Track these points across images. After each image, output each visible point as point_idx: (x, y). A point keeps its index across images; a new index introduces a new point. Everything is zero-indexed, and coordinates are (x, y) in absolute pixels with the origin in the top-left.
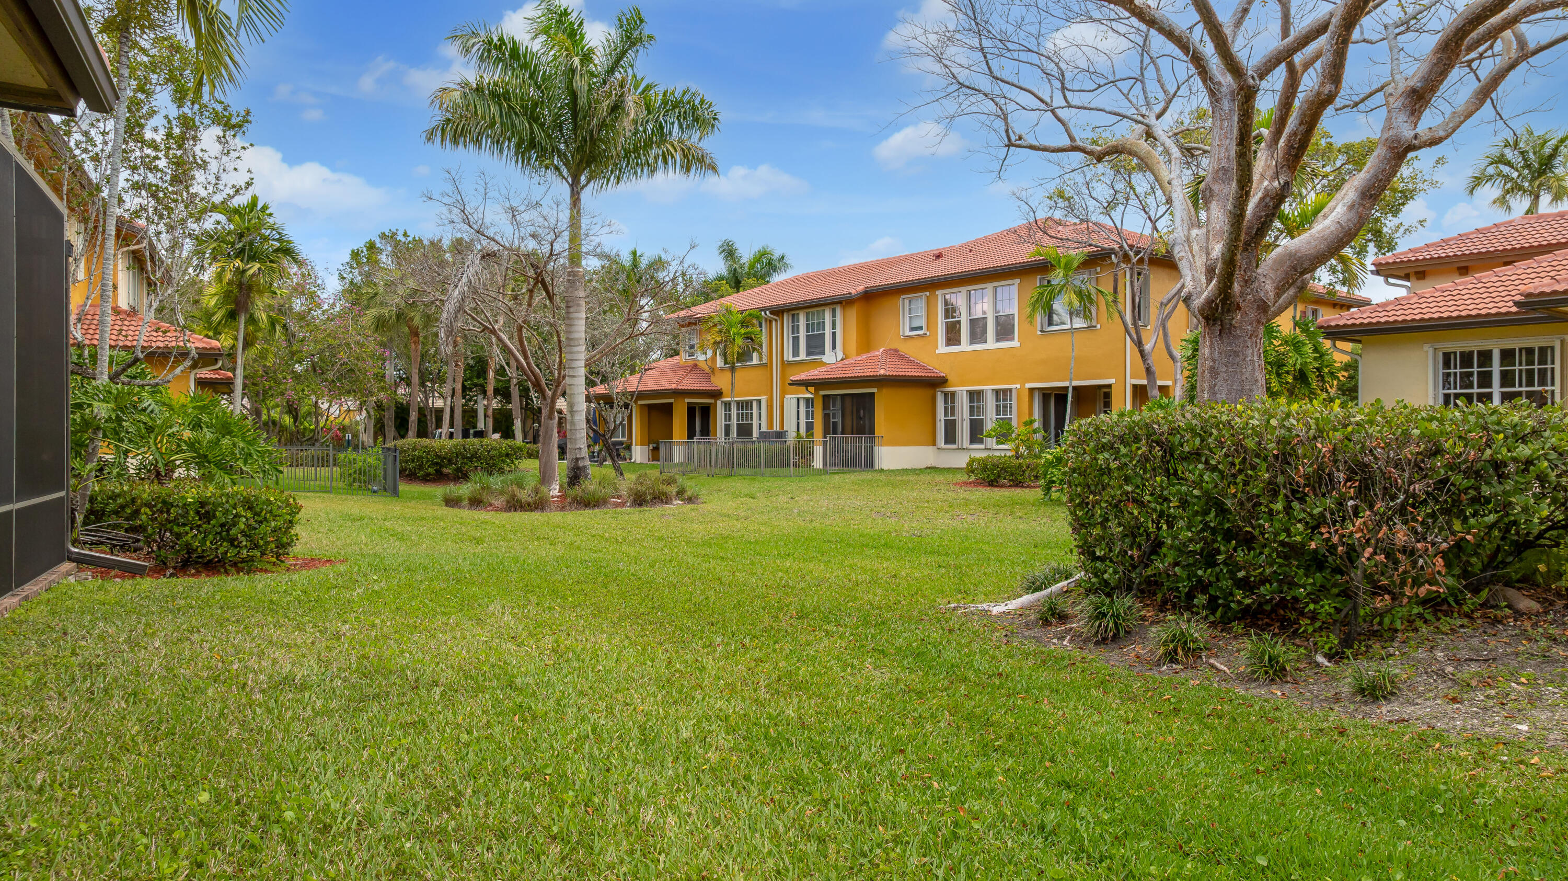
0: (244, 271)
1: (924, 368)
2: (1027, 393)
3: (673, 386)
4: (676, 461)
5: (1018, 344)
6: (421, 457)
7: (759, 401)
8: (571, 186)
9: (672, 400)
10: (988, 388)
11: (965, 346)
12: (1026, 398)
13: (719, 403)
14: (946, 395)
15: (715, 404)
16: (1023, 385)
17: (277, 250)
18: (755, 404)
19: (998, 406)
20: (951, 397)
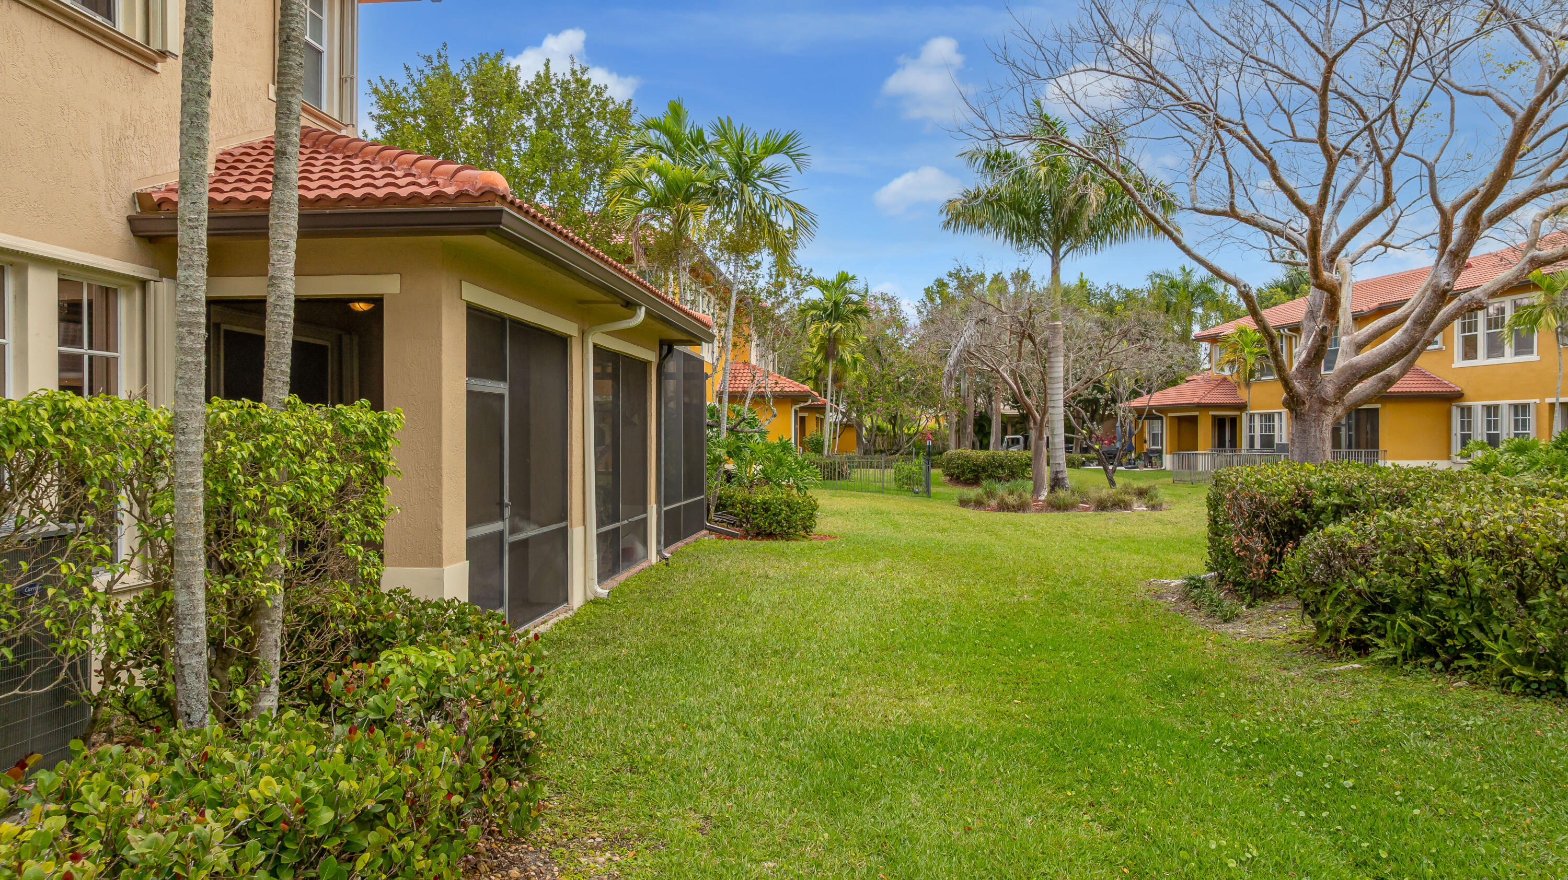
0: (831, 330)
1: (1439, 382)
2: (1547, 408)
3: (1196, 400)
4: (1200, 469)
5: (1538, 358)
6: (963, 465)
7: (1280, 413)
8: (1052, 257)
9: (1197, 413)
10: (1504, 402)
11: (1482, 360)
12: (1546, 413)
13: (1244, 415)
14: (1462, 409)
15: (1240, 416)
16: (1543, 400)
17: (854, 312)
18: (1276, 417)
19: (1516, 421)
20: (1466, 412)
